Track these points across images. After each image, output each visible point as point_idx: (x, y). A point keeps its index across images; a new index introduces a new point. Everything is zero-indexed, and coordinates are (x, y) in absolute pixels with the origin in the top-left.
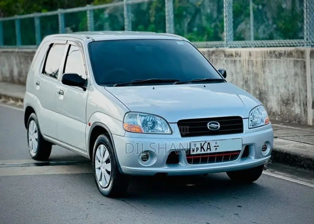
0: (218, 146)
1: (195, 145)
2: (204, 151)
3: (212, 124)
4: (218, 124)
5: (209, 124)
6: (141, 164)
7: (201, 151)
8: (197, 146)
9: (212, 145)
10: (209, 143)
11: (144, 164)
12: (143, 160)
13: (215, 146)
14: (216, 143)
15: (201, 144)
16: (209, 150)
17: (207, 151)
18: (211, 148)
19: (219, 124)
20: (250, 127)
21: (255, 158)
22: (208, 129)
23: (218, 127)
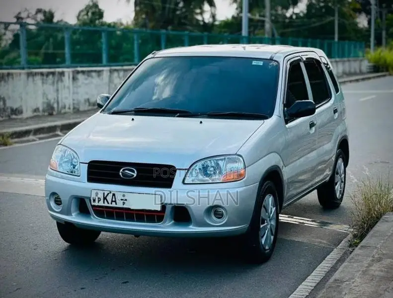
0: (126, 200)
1: (97, 194)
2: (108, 203)
3: (126, 171)
5: (123, 170)
6: (53, 208)
7: (104, 203)
8: (99, 196)
9: (119, 197)
10: (114, 195)
12: (56, 204)
13: (122, 200)
14: (124, 196)
15: (104, 193)
16: (114, 203)
17: (111, 204)
18: (117, 201)
19: (136, 172)
20: (186, 182)
21: (194, 226)
22: (120, 175)
23: (133, 175)
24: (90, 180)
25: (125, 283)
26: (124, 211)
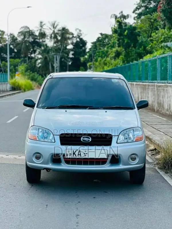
3: (85, 138)
4: (89, 138)
5: (83, 138)
6: (35, 161)
11: (37, 161)
12: (36, 159)
19: (91, 138)
20: (118, 142)
21: (122, 165)
22: (81, 141)
23: (89, 140)
24: (62, 144)
25: (94, 198)
26: (82, 160)
